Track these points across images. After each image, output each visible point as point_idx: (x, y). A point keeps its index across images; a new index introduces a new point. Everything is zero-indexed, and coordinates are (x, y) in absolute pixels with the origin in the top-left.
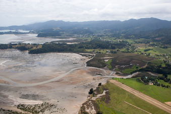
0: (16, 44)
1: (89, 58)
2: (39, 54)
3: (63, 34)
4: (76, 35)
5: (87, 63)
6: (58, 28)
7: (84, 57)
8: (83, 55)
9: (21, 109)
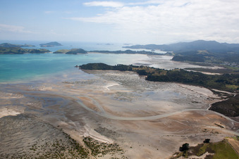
0: (137, 67)
1: (222, 98)
2: (156, 83)
3: (209, 59)
4: (226, 63)
5: (213, 105)
6: (205, 51)
7: (215, 96)
8: (215, 93)
9: (85, 142)
